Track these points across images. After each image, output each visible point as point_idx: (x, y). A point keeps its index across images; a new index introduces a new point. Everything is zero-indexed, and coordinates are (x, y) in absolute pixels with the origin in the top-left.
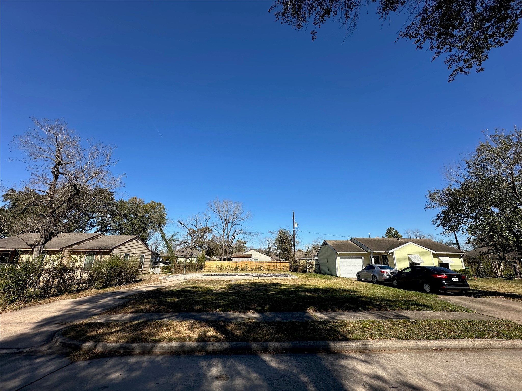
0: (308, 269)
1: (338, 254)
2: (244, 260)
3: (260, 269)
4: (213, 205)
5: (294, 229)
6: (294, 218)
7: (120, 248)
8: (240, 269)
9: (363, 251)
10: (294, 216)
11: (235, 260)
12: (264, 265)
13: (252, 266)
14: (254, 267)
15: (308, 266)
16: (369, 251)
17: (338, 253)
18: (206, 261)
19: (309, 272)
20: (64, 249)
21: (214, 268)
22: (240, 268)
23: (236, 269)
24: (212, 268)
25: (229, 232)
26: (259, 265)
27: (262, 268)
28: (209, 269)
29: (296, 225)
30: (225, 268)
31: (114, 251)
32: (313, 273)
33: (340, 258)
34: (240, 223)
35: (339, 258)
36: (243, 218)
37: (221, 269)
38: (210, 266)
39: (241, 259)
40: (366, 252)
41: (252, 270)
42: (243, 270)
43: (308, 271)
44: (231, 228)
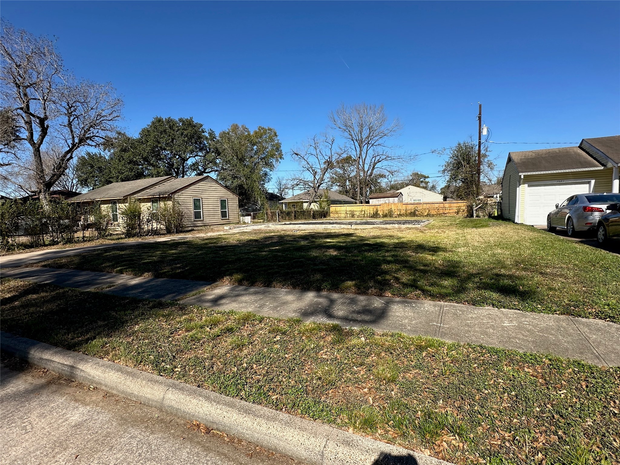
0: (474, 212)
1: (522, 177)
2: (387, 202)
3: (413, 214)
4: (336, 118)
5: (480, 139)
6: (480, 118)
7: (183, 192)
8: (381, 216)
9: (597, 166)
10: (480, 114)
11: (373, 202)
12: (419, 208)
13: (400, 210)
14: (403, 212)
15: (476, 206)
16: (610, 165)
17: (522, 175)
18: (331, 205)
19: (477, 216)
20: (129, 197)
21: (343, 215)
22: (381, 214)
23: (375, 215)
24: (339, 214)
25: (365, 160)
26: (411, 208)
27: (417, 213)
28: (336, 216)
29: (485, 132)
30: (358, 214)
31: (175, 196)
32: (486, 217)
33: (529, 186)
34: (380, 141)
35: (526, 185)
36: (386, 132)
37: (353, 216)
38: (337, 212)
39: (382, 201)
40: (602, 168)
41: (400, 215)
42: (385, 216)
43: (475, 215)
44: (367, 152)
